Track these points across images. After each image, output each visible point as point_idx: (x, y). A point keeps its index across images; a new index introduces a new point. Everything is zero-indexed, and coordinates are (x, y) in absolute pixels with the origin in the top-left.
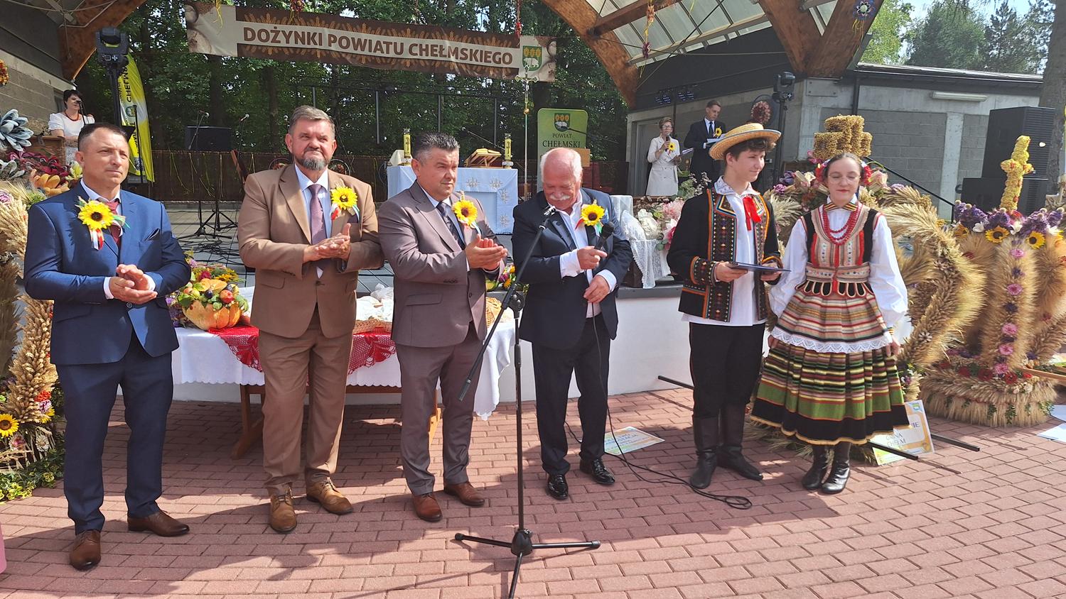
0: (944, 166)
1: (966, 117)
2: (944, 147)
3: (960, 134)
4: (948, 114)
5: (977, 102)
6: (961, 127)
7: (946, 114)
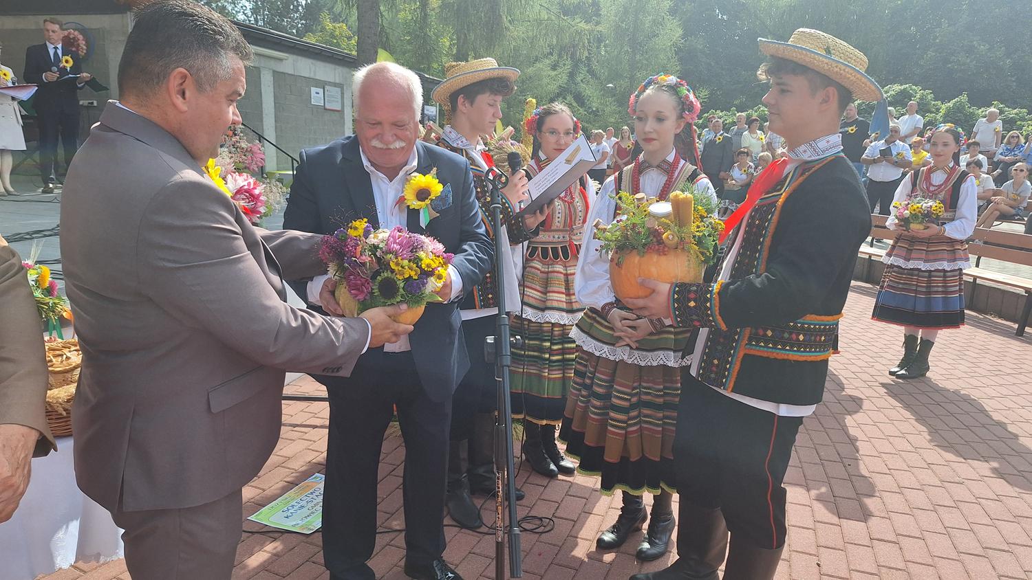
0: (264, 120)
1: (276, 74)
2: (261, 101)
3: (273, 90)
4: (261, 70)
5: (281, 60)
6: (272, 83)
7: (259, 68)
